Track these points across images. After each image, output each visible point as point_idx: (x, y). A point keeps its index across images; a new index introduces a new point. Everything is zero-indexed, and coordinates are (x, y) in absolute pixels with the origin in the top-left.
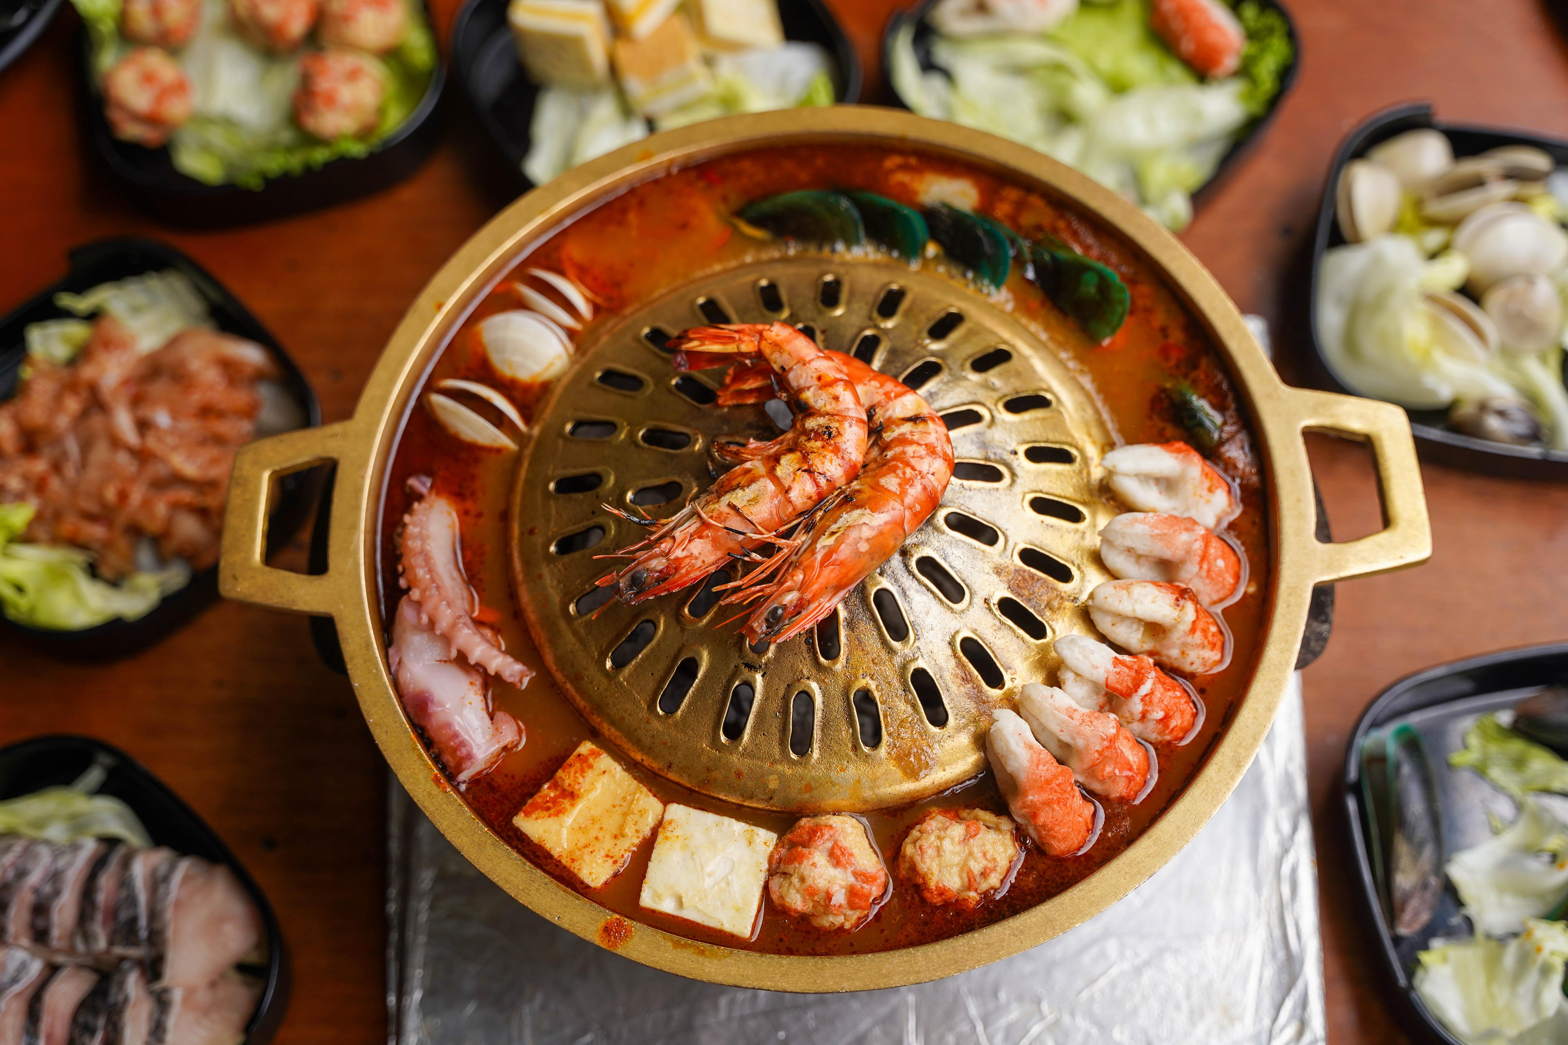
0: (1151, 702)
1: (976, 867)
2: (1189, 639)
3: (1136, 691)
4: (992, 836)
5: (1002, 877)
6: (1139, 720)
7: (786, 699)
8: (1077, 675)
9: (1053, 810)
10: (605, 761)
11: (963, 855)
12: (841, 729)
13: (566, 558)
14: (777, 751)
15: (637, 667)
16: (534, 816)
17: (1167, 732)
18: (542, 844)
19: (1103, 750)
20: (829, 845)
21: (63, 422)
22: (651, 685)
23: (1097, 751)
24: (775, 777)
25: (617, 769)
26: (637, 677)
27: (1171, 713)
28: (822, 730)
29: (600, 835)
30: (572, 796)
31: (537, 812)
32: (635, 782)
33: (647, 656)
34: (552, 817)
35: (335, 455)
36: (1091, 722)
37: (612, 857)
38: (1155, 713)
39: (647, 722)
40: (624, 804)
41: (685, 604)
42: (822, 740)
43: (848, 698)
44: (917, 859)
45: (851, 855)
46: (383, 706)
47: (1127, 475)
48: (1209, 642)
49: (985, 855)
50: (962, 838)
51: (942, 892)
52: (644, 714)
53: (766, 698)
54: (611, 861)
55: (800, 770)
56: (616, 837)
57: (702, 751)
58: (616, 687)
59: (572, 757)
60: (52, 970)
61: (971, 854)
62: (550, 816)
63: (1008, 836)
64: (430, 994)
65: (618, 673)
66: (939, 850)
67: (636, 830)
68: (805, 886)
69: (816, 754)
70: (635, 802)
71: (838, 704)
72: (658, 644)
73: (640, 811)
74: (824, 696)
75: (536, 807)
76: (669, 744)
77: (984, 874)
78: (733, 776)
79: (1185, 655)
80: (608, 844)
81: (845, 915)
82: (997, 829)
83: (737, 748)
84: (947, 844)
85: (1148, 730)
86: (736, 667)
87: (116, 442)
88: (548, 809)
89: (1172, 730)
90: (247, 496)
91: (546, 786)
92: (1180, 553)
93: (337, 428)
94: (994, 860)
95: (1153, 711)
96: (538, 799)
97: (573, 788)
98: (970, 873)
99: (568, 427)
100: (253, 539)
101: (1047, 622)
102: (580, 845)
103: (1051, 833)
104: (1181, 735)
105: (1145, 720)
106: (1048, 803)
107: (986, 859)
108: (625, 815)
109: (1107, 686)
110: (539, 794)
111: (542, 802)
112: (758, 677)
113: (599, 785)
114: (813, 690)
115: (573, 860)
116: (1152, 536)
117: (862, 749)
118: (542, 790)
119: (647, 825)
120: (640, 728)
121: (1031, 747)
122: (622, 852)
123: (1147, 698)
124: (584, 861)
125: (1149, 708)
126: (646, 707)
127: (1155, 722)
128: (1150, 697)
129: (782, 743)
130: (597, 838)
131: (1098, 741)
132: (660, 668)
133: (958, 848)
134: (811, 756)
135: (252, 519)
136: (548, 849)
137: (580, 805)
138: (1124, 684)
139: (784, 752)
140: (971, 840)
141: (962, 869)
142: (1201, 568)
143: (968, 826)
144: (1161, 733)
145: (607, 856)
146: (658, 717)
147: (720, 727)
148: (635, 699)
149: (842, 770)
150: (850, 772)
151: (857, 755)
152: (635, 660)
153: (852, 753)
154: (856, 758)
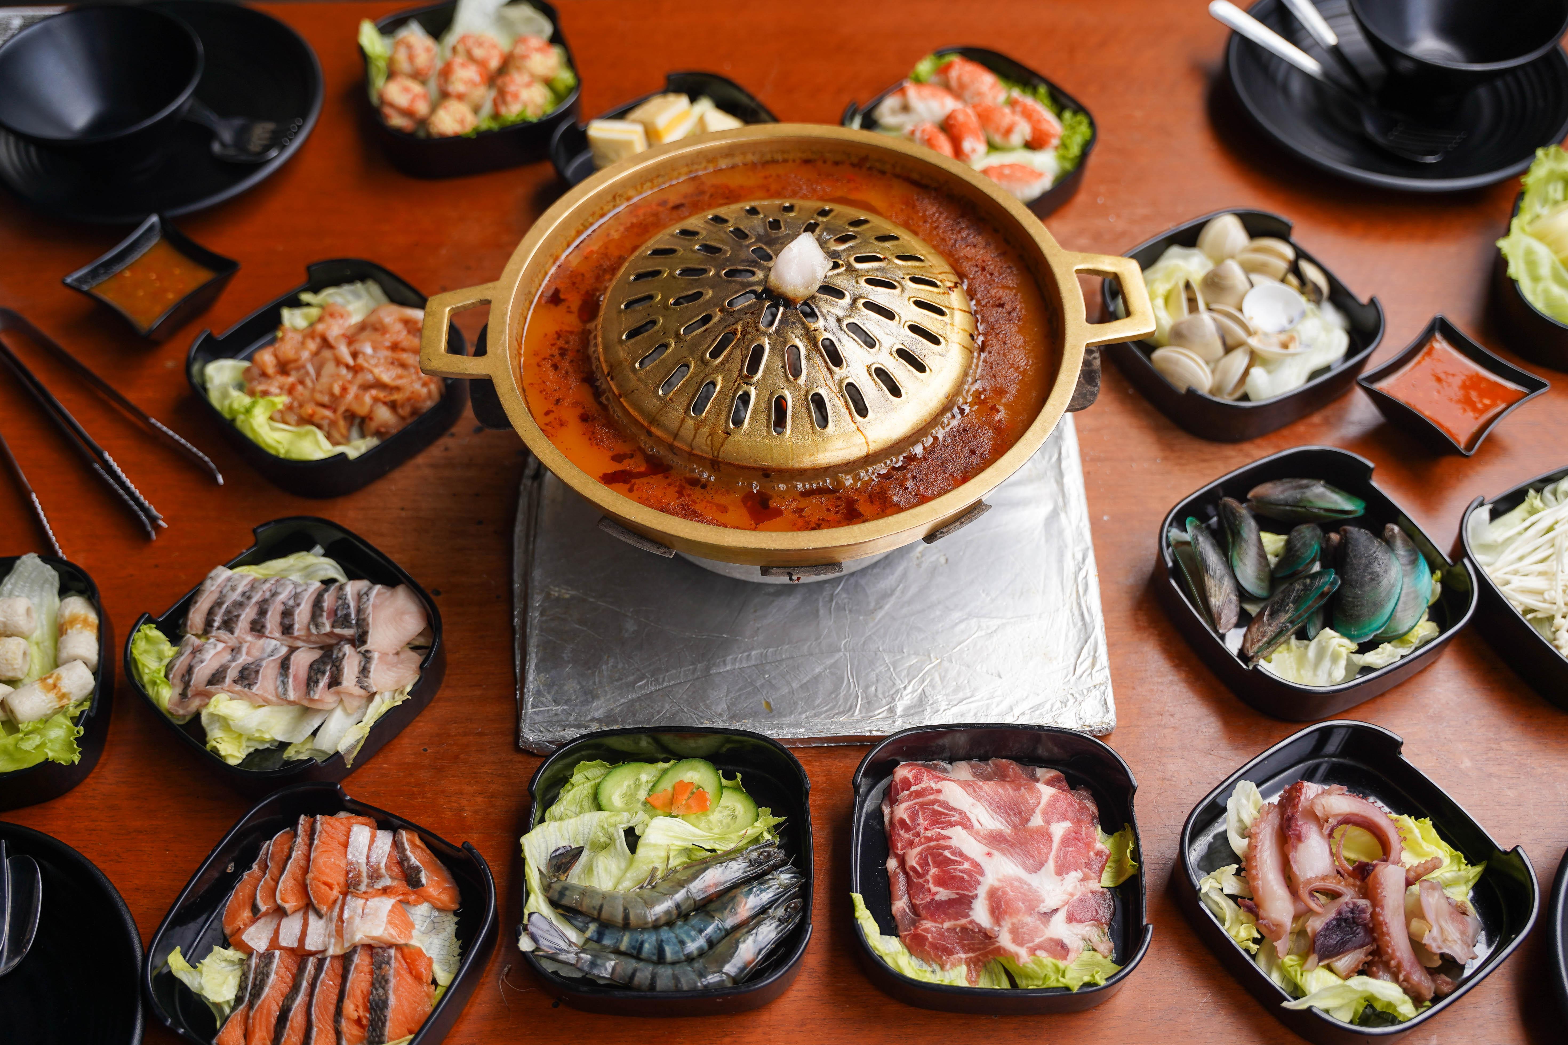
7: (769, 401)
12: (803, 417)
13: (633, 340)
14: (765, 432)
15: (677, 391)
21: (305, 355)
22: (687, 399)
24: (764, 446)
26: (678, 396)
28: (792, 418)
33: (684, 384)
35: (489, 298)
41: (707, 352)
42: (792, 424)
43: (807, 399)
52: (683, 416)
53: (757, 401)
55: (779, 441)
58: (665, 403)
60: (293, 650)
69: (789, 432)
71: (802, 403)
72: (691, 376)
74: (792, 398)
83: (740, 431)
86: (738, 384)
87: (338, 362)
90: (436, 320)
93: (491, 285)
100: (440, 341)
101: (926, 364)
112: (753, 388)
114: (785, 395)
117: (817, 429)
126: (684, 413)
129: (768, 426)
132: (692, 389)
134: (785, 433)
135: (439, 330)
139: (769, 432)
146: (691, 417)
147: (730, 419)
148: (677, 409)
149: (805, 441)
150: (810, 442)
151: (813, 432)
152: (677, 387)
153: (810, 431)
154: (813, 434)
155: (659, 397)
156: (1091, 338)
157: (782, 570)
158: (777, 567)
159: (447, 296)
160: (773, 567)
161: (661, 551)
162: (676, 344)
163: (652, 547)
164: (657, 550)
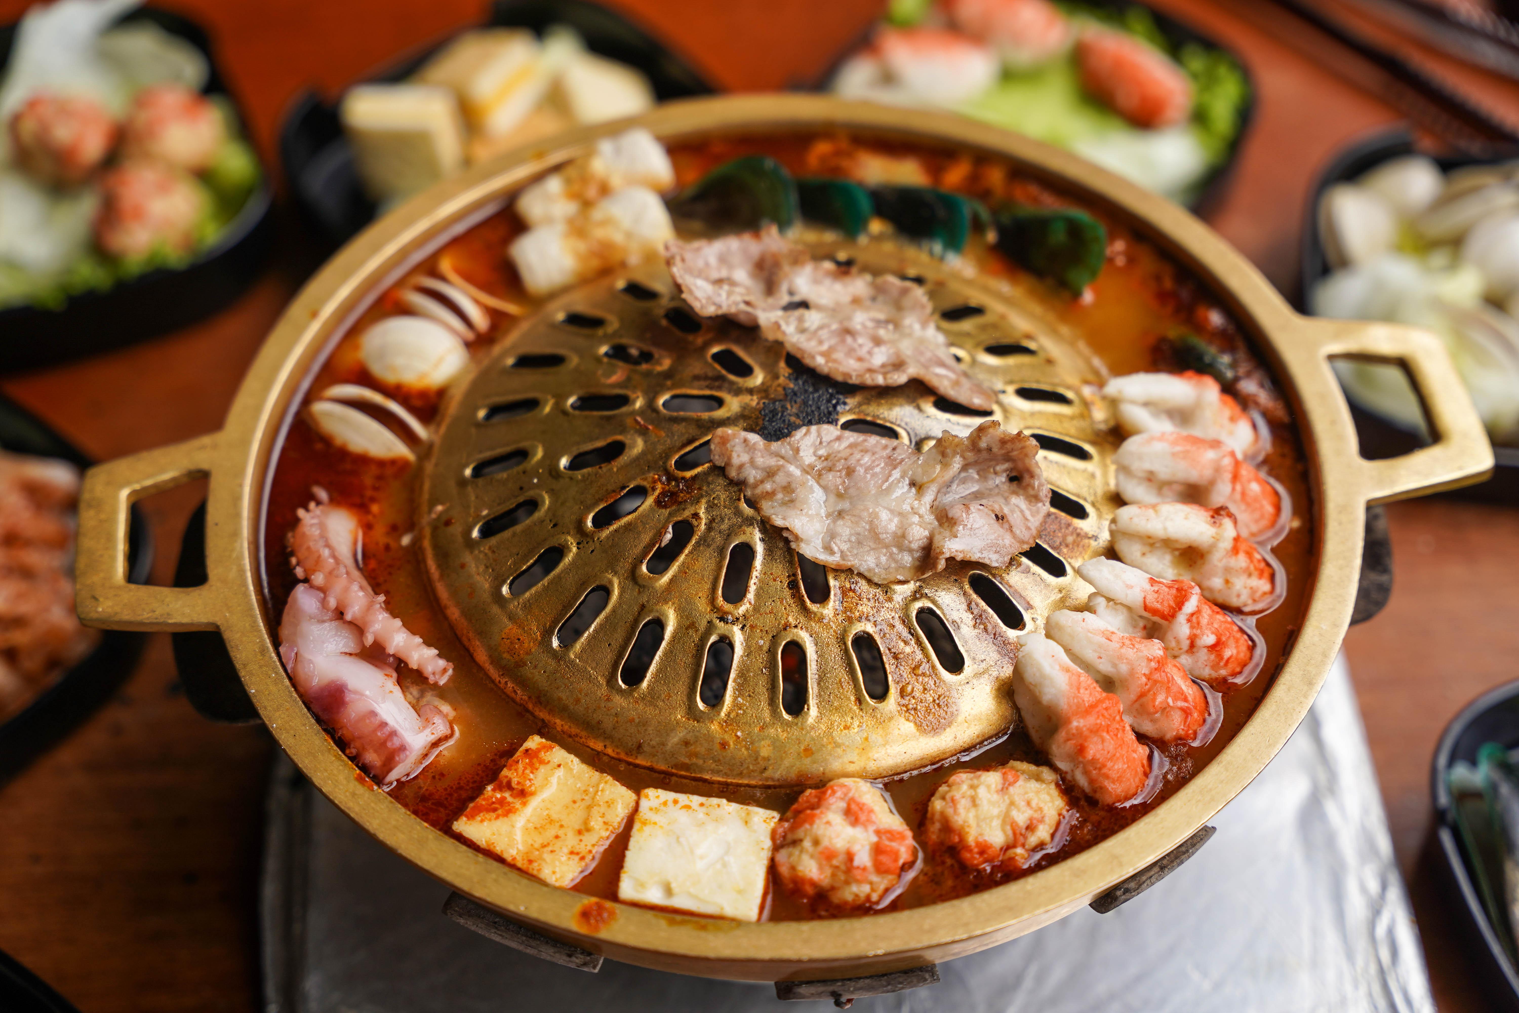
0: (1198, 623)
1: (1020, 819)
2: (1233, 562)
3: (1180, 609)
4: (1033, 785)
5: (1051, 831)
6: (1187, 652)
7: (771, 652)
8: (1109, 600)
9: (1103, 740)
10: (559, 754)
11: (1003, 807)
12: (840, 681)
13: (493, 541)
14: (767, 714)
15: (590, 640)
16: (478, 818)
17: (1222, 664)
18: (492, 847)
19: (1151, 673)
20: (843, 805)
22: (608, 657)
23: (1144, 674)
24: (768, 742)
25: (574, 762)
26: (591, 651)
27: (1224, 639)
28: (819, 684)
29: (561, 833)
30: (523, 794)
31: (482, 814)
32: (597, 773)
33: (601, 626)
34: (501, 818)
35: (205, 466)
36: (1133, 645)
37: (578, 854)
38: (1205, 637)
39: (608, 700)
40: (586, 798)
41: (641, 562)
42: (819, 695)
43: (845, 644)
44: (950, 811)
45: (871, 811)
46: (287, 710)
48: (1255, 566)
49: (1028, 803)
50: (1000, 787)
51: (983, 849)
52: (604, 690)
53: (749, 652)
54: (577, 858)
55: (795, 732)
56: (580, 832)
57: (677, 723)
58: (567, 666)
59: (518, 754)
61: (1012, 803)
62: (497, 818)
63: (1053, 786)
65: (568, 651)
66: (974, 802)
67: (605, 823)
68: (820, 848)
69: (813, 710)
70: (599, 793)
71: (834, 653)
72: (614, 611)
73: (607, 802)
74: (816, 645)
75: (479, 810)
76: (637, 720)
77: (1030, 828)
78: (717, 747)
79: (1230, 585)
80: (571, 841)
81: (871, 884)
82: (1038, 778)
83: (718, 714)
84: (982, 792)
85: (1200, 664)
86: (708, 622)
88: (495, 810)
89: (1227, 661)
90: (103, 516)
91: (489, 788)
92: (1208, 473)
93: (206, 440)
94: (1040, 809)
95: (1203, 635)
96: (481, 801)
97: (523, 785)
98: (1014, 825)
99: (482, 414)
100: (113, 558)
101: (1065, 558)
102: (537, 845)
103: (1104, 771)
104: (1238, 670)
105: (1195, 650)
106: (1095, 731)
107: (1031, 808)
108: (589, 808)
109: (1146, 608)
110: (482, 797)
111: (486, 804)
112: (737, 629)
113: (554, 780)
114: (802, 639)
115: (530, 862)
116: (1174, 455)
117: (867, 702)
118: (485, 792)
119: (617, 816)
120: (599, 707)
121: (1067, 670)
122: (589, 848)
123: (1194, 619)
124: (544, 860)
125: (1198, 632)
126: (604, 683)
127: (1205, 650)
128: (1198, 618)
129: (772, 702)
130: (557, 837)
131: (1144, 663)
132: (619, 637)
133: (995, 797)
134: (807, 714)
135: (111, 538)
136: (499, 853)
137: (534, 804)
138: (1166, 604)
139: (774, 712)
140: (1011, 790)
141: (1004, 822)
142: (1234, 489)
143: (1004, 774)
144: (1215, 667)
145: (572, 853)
146: (620, 691)
147: (696, 692)
148: (591, 676)
149: (846, 727)
150: (856, 730)
151: (862, 710)
152: (587, 632)
153: (855, 707)
154: (861, 713)
155: (554, 653)
156: (1374, 489)
157: (821, 988)
158: (809, 983)
159: (121, 467)
160: (801, 984)
161: (577, 961)
162: (578, 548)
163: (557, 955)
164: (568, 959)
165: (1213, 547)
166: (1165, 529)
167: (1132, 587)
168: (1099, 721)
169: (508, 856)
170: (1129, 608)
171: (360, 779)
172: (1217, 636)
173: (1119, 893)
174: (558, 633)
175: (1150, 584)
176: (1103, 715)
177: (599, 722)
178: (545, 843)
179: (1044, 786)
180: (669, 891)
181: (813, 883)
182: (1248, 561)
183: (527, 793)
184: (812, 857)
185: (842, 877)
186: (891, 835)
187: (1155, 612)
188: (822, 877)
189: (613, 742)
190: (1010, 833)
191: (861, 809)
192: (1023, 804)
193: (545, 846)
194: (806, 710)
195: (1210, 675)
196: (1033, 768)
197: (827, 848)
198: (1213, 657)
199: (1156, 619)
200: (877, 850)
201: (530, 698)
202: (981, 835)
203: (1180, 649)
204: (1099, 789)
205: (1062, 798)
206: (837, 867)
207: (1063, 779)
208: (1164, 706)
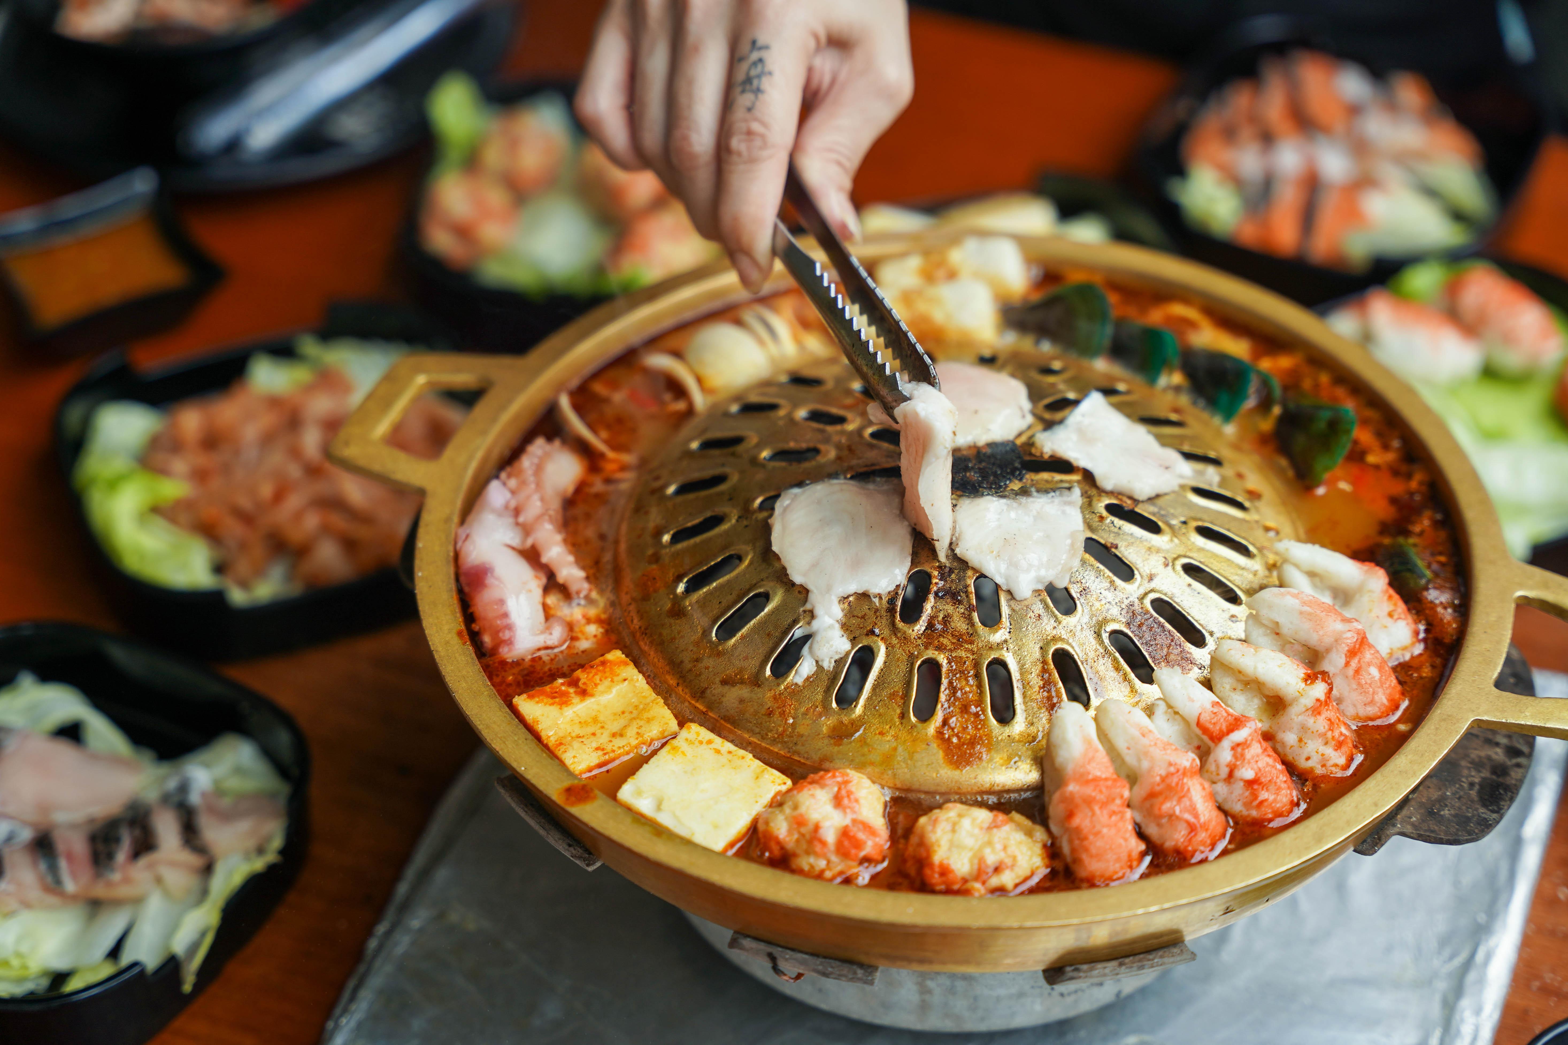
0: (1242, 755)
1: (991, 859)
2: (1310, 721)
3: (1229, 735)
4: (1019, 836)
5: (1017, 881)
6: (1225, 780)
8: (1169, 706)
9: (1092, 811)
10: (630, 671)
11: (980, 843)
12: (894, 693)
13: (680, 499)
14: (819, 698)
15: (706, 594)
16: (537, 700)
17: (1255, 804)
18: (535, 724)
20: (838, 787)
22: (715, 611)
23: (1160, 776)
24: (808, 722)
25: (640, 681)
26: (704, 603)
27: (1263, 781)
30: (583, 693)
31: (541, 698)
32: (654, 695)
33: (722, 585)
34: (555, 705)
36: (1167, 749)
37: (603, 750)
38: (1243, 770)
39: (697, 645)
42: (869, 699)
43: (913, 664)
44: (930, 831)
45: (857, 801)
47: (1297, 566)
48: (1334, 738)
49: (1005, 848)
50: (986, 825)
51: (944, 871)
52: (697, 637)
55: (836, 722)
56: (614, 735)
57: (742, 682)
58: (679, 610)
59: (598, 661)
61: (989, 843)
62: (553, 704)
63: (1040, 846)
64: (373, 1017)
65: (686, 597)
67: (638, 734)
68: (796, 813)
69: (859, 710)
70: (647, 711)
71: (900, 669)
72: (737, 577)
73: (649, 720)
74: (887, 657)
75: (542, 694)
76: (710, 669)
77: (997, 870)
78: (764, 712)
79: (1302, 744)
80: (603, 739)
81: (829, 862)
82: (1029, 834)
83: (779, 685)
84: (966, 823)
85: (1234, 795)
88: (554, 698)
89: (1262, 802)
91: (561, 681)
92: (1328, 640)
93: (507, 361)
94: (1015, 859)
95: (1243, 767)
96: (547, 688)
97: (587, 686)
98: (982, 860)
99: (735, 408)
100: (381, 421)
101: (1159, 671)
104: (1270, 816)
105: (1232, 780)
106: (1089, 802)
107: (1006, 854)
108: (632, 719)
109: (1198, 724)
110: (550, 685)
111: (550, 692)
113: (615, 690)
114: (878, 649)
116: (1301, 613)
117: (910, 719)
118: (555, 683)
120: (687, 650)
121: (1090, 742)
122: (616, 750)
123: (1239, 750)
125: (1240, 763)
126: (701, 631)
127: (1242, 784)
128: (1243, 749)
129: (828, 691)
132: (730, 598)
133: (977, 831)
134: (853, 709)
136: (539, 730)
137: (589, 703)
138: (1218, 727)
139: (826, 699)
140: (995, 830)
141: (974, 856)
142: (1347, 664)
143: (995, 816)
144: (1248, 805)
145: (598, 748)
146: (710, 640)
147: (769, 661)
148: (693, 623)
149: (881, 733)
150: (889, 738)
151: (902, 723)
152: (708, 588)
153: (897, 720)
154: (900, 726)
155: (675, 596)
156: (1487, 712)
157: (762, 946)
158: (753, 937)
160: (748, 936)
161: (573, 851)
162: (737, 521)
163: (561, 842)
164: (567, 847)
165: (1295, 700)
166: (1255, 668)
167: (1193, 701)
168: (1093, 794)
169: (543, 735)
170: (1184, 720)
171: (460, 634)
172: (1256, 774)
173: (1068, 969)
174: (687, 582)
175: (1211, 705)
176: (1101, 791)
177: (682, 662)
178: (581, 735)
179: (1030, 840)
180: (659, 808)
181: (778, 842)
182: (1327, 727)
183: (587, 693)
184: (786, 819)
185: (804, 846)
186: (867, 828)
187: (1205, 730)
188: (787, 839)
189: (684, 682)
190: (976, 867)
191: (848, 796)
192: (999, 847)
193: (580, 737)
194: (853, 706)
195: (1241, 811)
196: (1027, 823)
197: (801, 815)
198: (1247, 793)
199: (1205, 738)
200: (845, 833)
201: (640, 628)
202: (948, 858)
203: (1218, 774)
204: (1077, 861)
205: (1043, 859)
206: (803, 835)
207: (1053, 844)
208: (1171, 812)
